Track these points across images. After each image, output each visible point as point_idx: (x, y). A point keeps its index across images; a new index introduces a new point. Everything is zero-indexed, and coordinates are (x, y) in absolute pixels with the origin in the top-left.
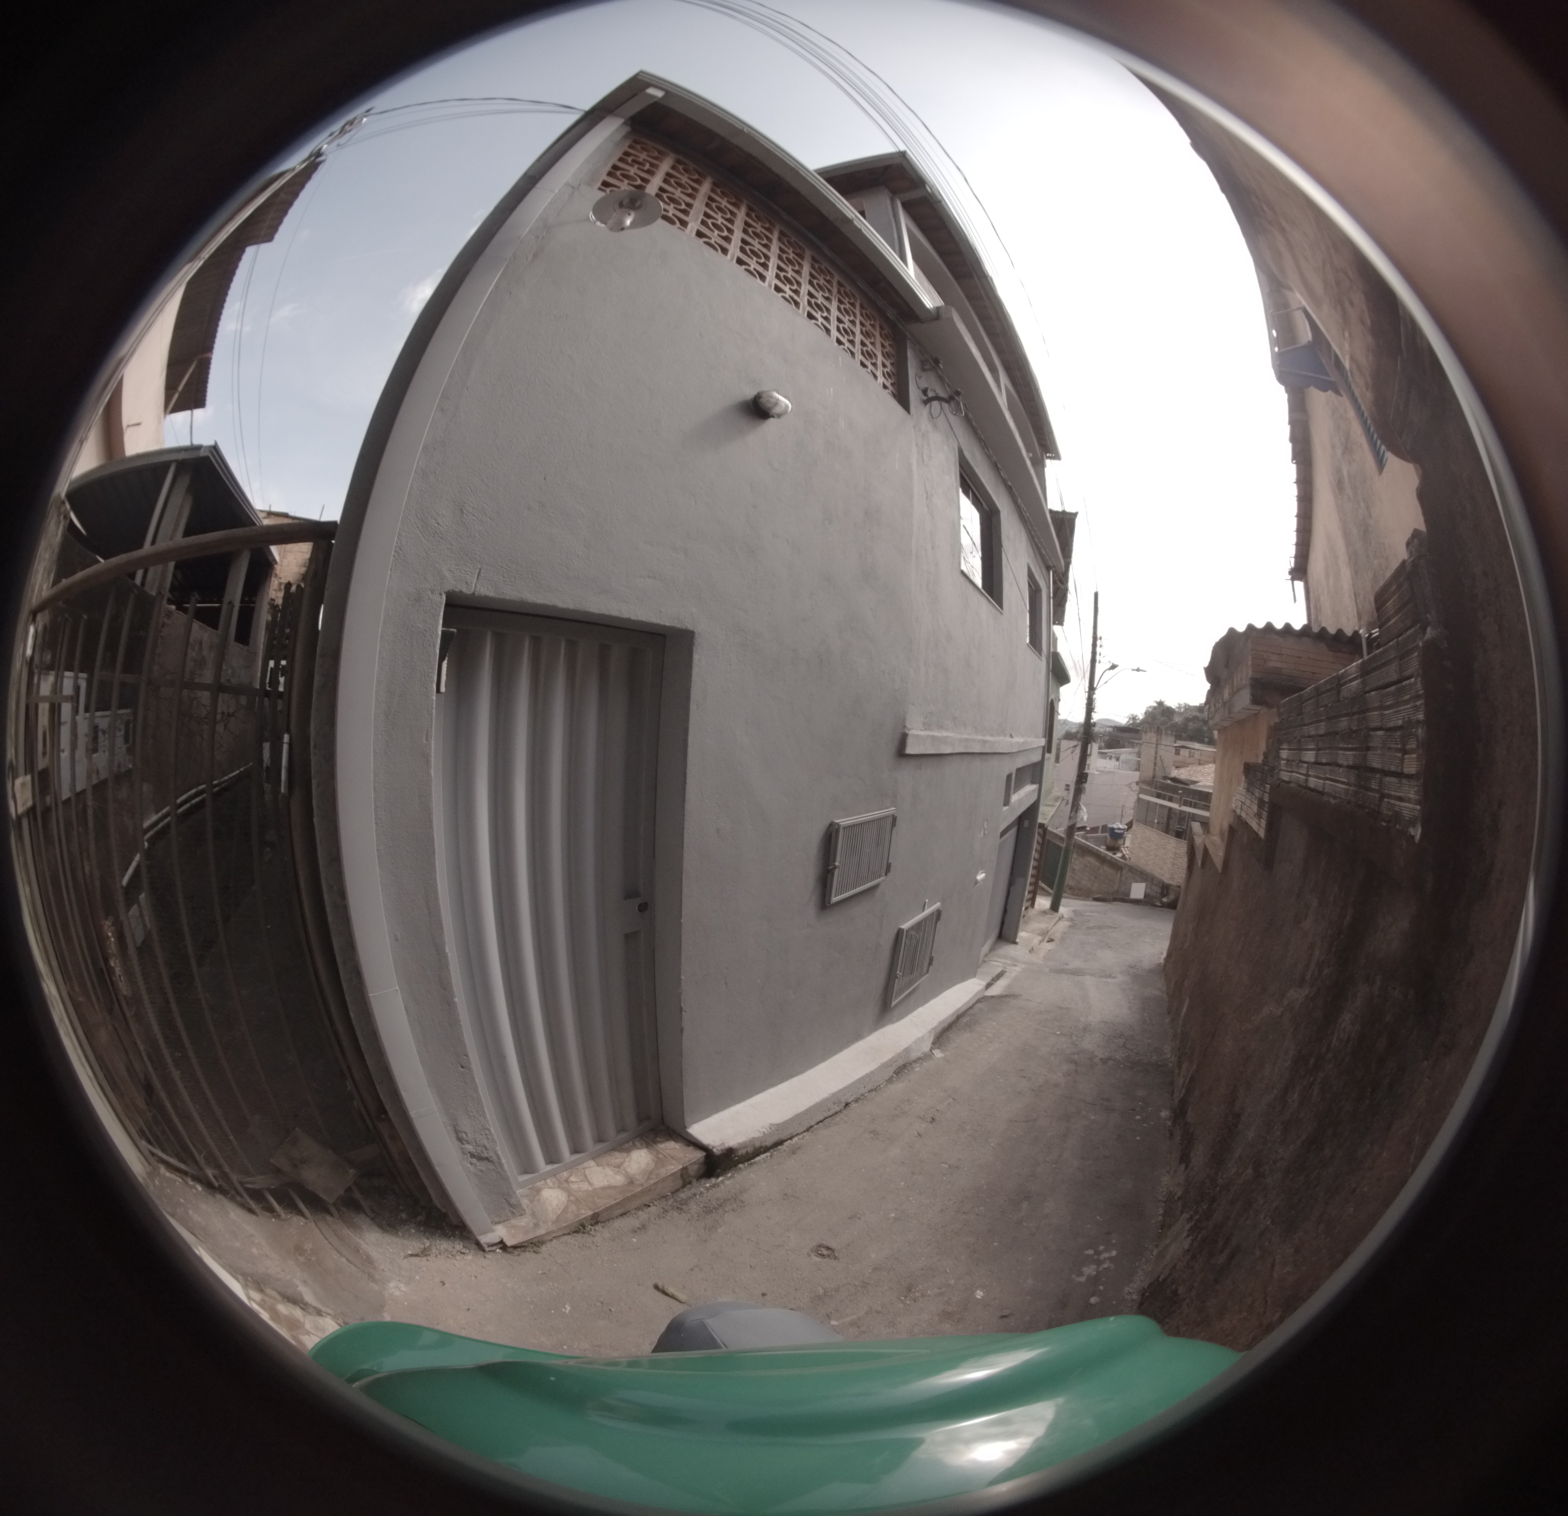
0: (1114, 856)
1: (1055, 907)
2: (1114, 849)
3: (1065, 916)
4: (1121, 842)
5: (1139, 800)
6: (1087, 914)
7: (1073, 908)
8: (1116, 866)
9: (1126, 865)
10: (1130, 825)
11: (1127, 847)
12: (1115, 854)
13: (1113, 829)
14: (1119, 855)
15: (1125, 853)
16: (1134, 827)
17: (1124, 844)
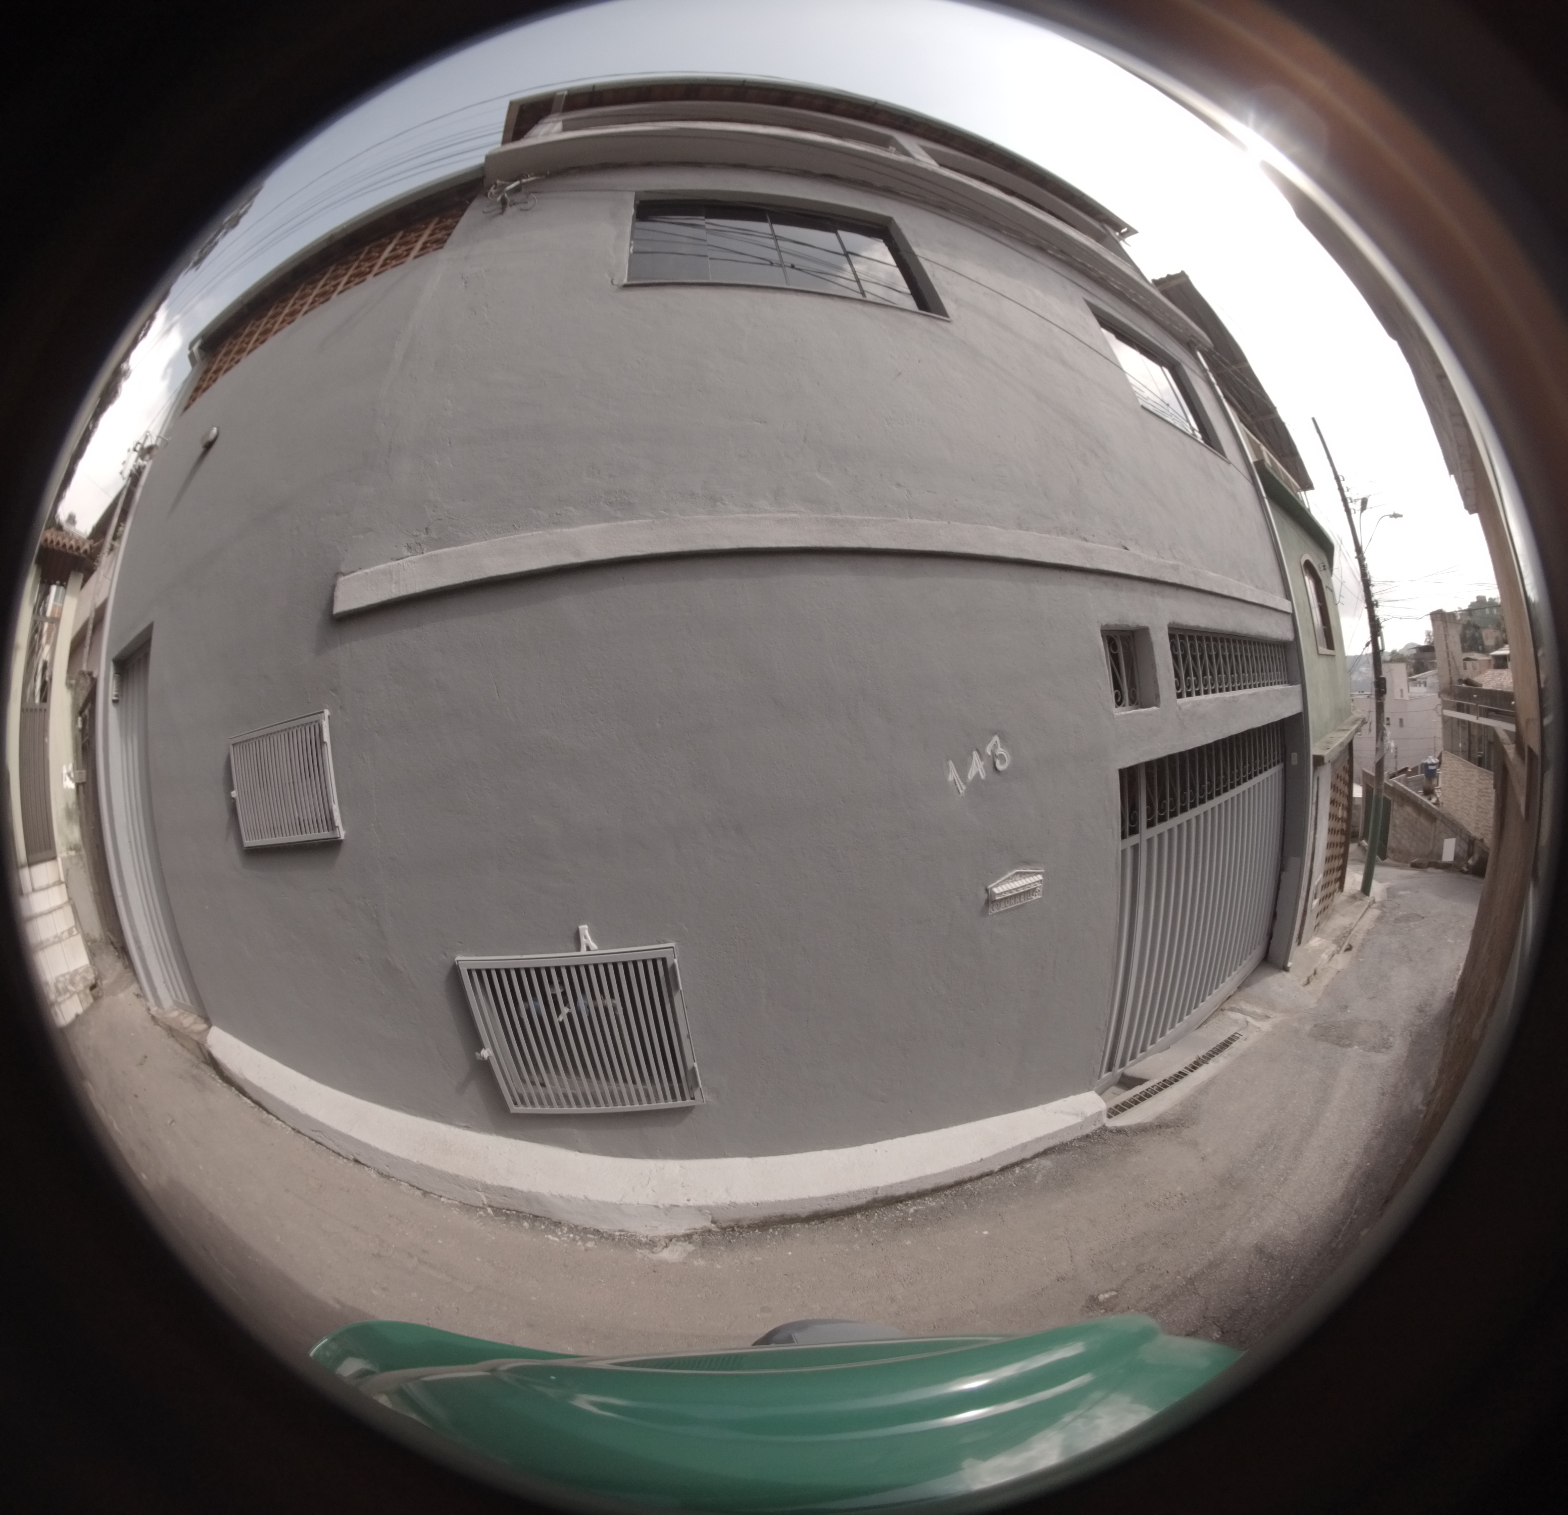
0: (1429, 803)
1: (1366, 888)
2: (1429, 792)
3: (1377, 900)
4: (1434, 782)
5: (1446, 720)
6: (1401, 893)
7: (1387, 884)
8: (1431, 816)
9: (1439, 813)
10: (1440, 758)
11: (1440, 788)
12: (1430, 799)
13: (1427, 765)
14: (1434, 800)
15: (1438, 796)
16: (1443, 758)
17: (1437, 785)
